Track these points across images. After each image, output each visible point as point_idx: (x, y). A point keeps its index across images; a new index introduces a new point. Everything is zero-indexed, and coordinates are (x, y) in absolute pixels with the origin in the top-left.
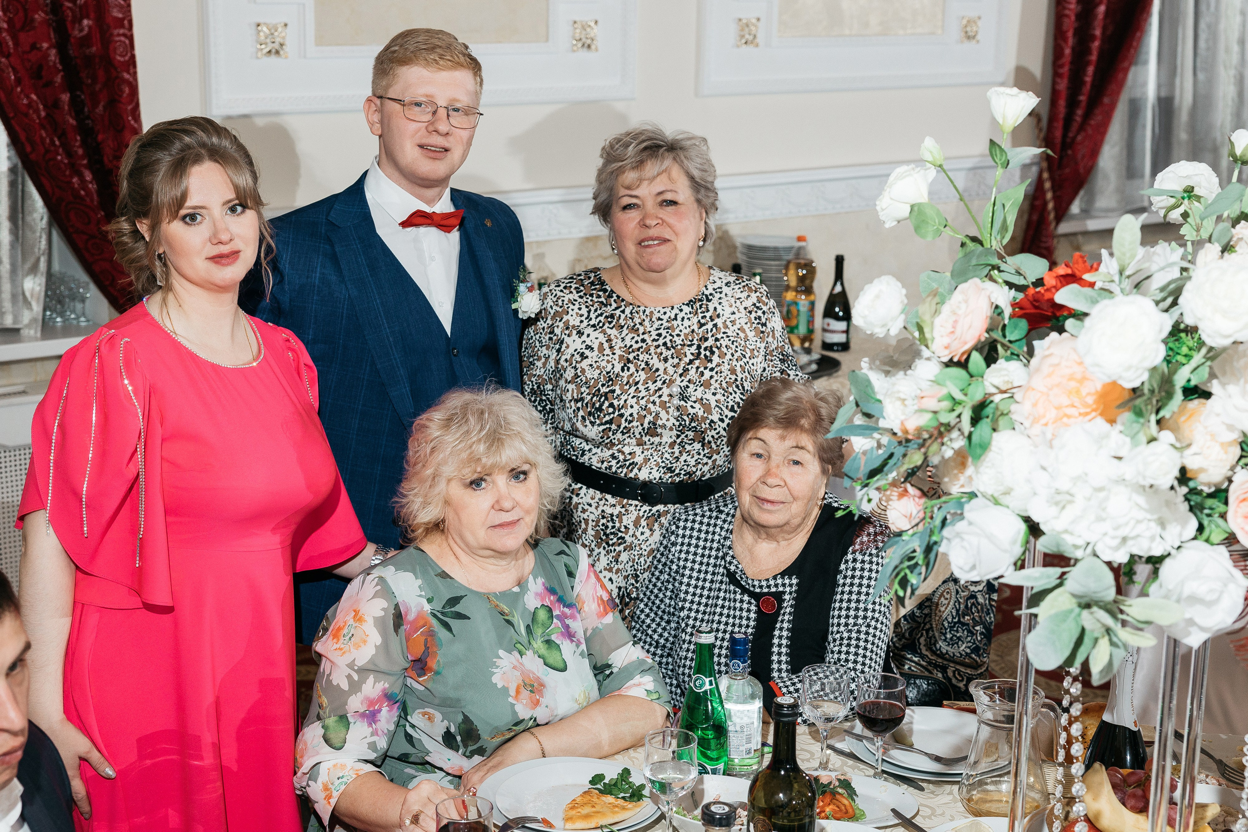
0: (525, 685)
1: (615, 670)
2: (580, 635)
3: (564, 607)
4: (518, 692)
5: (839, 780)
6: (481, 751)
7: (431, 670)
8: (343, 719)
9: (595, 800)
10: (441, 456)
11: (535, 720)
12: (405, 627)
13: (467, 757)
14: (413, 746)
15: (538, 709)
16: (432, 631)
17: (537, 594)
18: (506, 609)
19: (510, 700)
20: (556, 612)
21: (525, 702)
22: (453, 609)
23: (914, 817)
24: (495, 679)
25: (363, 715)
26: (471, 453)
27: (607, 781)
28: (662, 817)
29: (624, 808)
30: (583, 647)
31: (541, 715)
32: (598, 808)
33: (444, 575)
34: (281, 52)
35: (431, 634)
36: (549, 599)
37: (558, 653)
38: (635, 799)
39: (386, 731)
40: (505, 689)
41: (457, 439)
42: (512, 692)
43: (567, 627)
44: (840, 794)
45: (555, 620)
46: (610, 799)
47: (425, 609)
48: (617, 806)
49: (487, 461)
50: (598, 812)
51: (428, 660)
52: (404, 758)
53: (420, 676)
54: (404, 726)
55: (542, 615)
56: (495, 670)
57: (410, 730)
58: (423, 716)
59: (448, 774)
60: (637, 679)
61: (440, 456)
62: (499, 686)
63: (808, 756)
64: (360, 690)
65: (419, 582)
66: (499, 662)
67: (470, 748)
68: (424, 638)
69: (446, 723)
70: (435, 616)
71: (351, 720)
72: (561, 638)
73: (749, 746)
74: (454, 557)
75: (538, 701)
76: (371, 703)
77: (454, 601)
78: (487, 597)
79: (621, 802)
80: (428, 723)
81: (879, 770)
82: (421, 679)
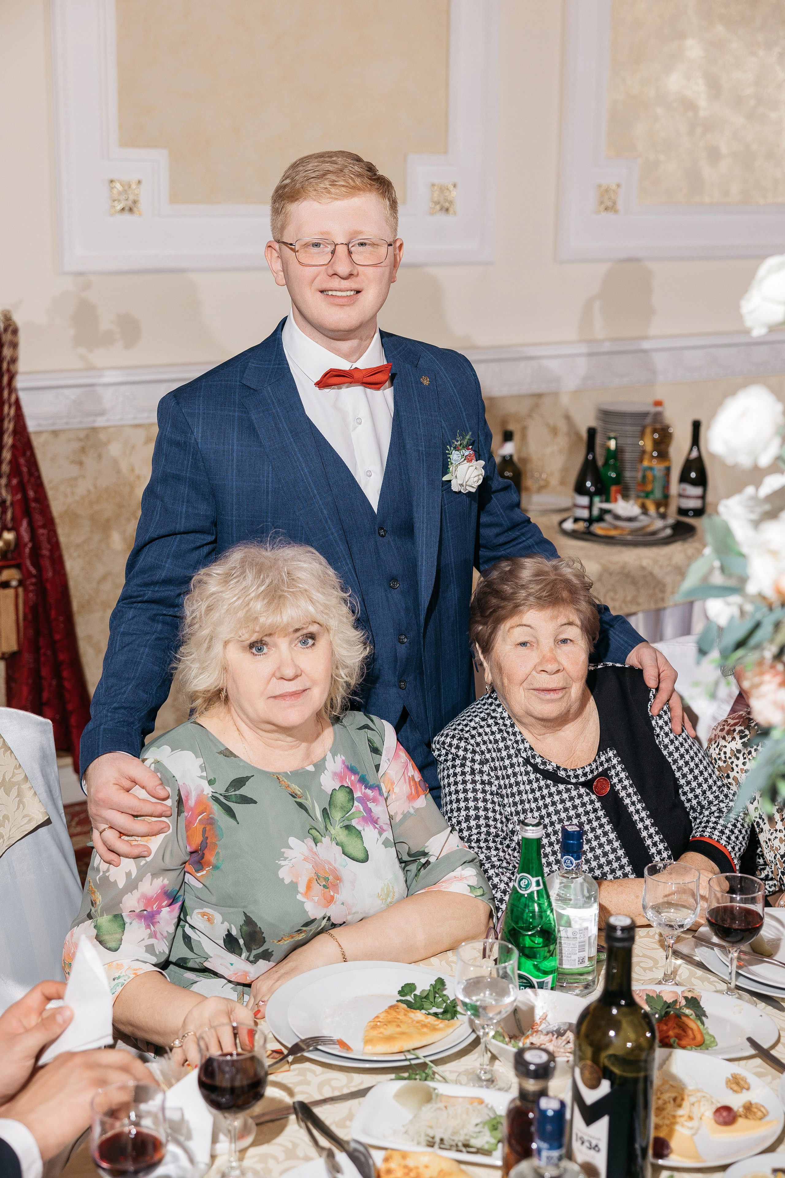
0: (318, 878)
1: (432, 859)
2: (384, 819)
3: (366, 787)
4: (309, 887)
5: (686, 998)
6: (266, 956)
7: (209, 864)
8: (118, 918)
9: (401, 1017)
10: (218, 615)
11: (329, 919)
12: (185, 814)
13: (251, 962)
14: (191, 949)
15: (333, 906)
16: (212, 818)
17: (335, 774)
18: (298, 790)
19: (299, 897)
20: (357, 794)
21: (316, 899)
22: (237, 792)
23: (773, 1046)
24: (282, 874)
25: (140, 916)
26: (248, 611)
27: (417, 992)
28: (477, 1042)
29: (434, 1029)
30: (388, 834)
31: (336, 913)
32: (404, 1028)
33: (228, 754)
34: (135, 209)
35: (210, 822)
36: (350, 779)
37: (359, 841)
38: (449, 1016)
39: (165, 934)
40: (294, 885)
41: (235, 595)
42: (302, 888)
43: (369, 811)
44: (687, 1016)
45: (356, 803)
46: (419, 1015)
47: (205, 793)
48: (425, 1026)
49: (267, 620)
50: (403, 1033)
51: (206, 852)
52: (182, 964)
53: (198, 871)
54: (183, 927)
55: (341, 797)
56: (282, 863)
57: (188, 931)
58: (203, 917)
59: (230, 981)
60: (459, 872)
61: (215, 616)
62: (287, 881)
63: (651, 963)
64: (136, 887)
65: (200, 761)
66: (288, 853)
67: (254, 952)
68: (203, 826)
69: (226, 925)
70: (216, 800)
71: (127, 920)
72: (362, 823)
73: (582, 954)
74: (237, 733)
75: (332, 898)
76: (149, 901)
77: (239, 783)
78: (277, 778)
79: (432, 1019)
80: (208, 924)
81: (732, 986)
82: (199, 875)
